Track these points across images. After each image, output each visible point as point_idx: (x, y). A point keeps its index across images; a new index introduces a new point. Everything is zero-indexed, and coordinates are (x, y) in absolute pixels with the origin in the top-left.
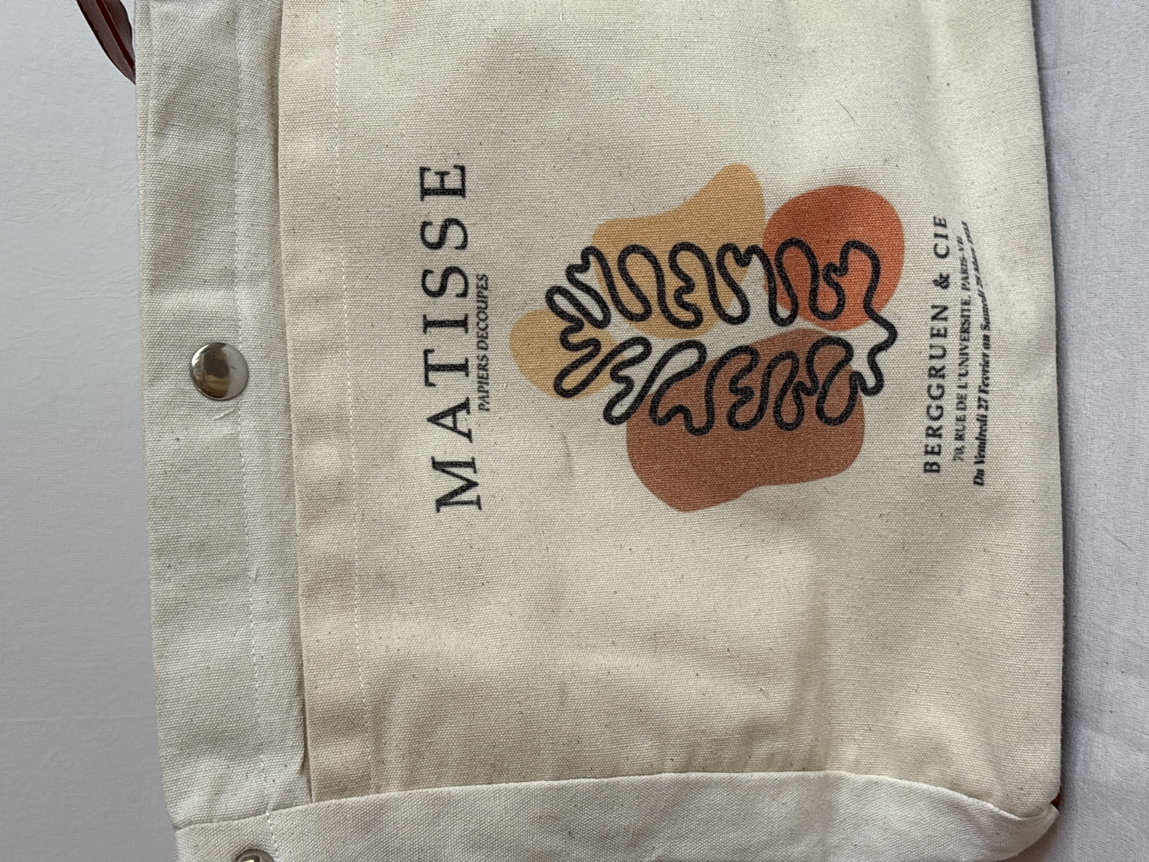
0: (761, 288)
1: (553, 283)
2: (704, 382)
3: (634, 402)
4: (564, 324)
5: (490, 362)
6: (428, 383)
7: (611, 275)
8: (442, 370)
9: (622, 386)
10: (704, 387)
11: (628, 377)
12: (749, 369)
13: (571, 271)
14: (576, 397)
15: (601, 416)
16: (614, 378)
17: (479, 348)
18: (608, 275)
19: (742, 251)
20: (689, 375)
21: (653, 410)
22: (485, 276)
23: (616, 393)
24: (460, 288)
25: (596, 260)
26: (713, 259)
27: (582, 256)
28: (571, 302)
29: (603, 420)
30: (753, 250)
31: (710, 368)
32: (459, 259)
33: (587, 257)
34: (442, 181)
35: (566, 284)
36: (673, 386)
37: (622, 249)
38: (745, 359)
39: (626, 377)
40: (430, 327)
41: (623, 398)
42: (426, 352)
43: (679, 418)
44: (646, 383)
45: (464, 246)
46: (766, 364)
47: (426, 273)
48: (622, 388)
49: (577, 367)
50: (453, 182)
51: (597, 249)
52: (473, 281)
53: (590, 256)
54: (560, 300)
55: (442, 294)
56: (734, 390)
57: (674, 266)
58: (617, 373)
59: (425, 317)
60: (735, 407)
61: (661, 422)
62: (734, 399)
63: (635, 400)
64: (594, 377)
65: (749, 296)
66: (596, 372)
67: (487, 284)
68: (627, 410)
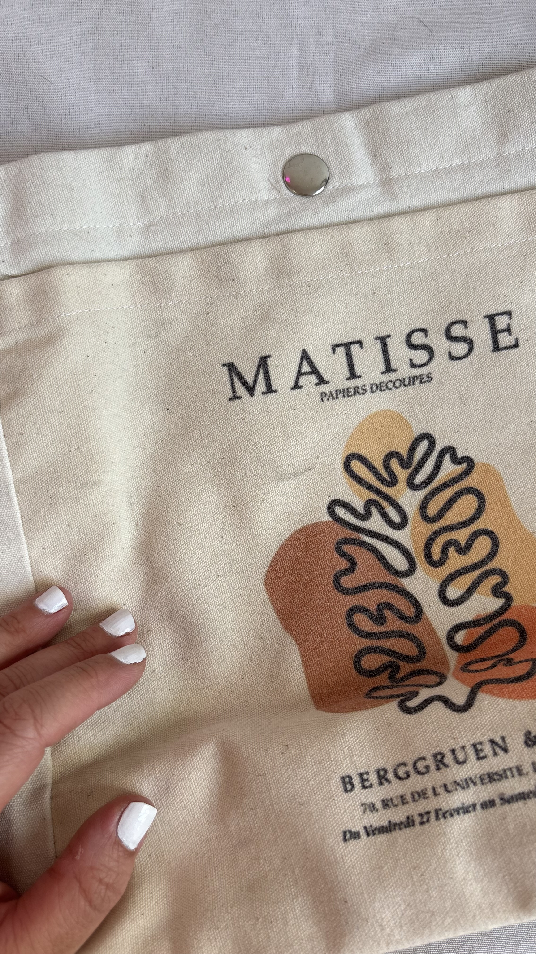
0: (477, 613)
1: (437, 437)
2: (381, 580)
3: (350, 523)
4: (404, 453)
5: (362, 396)
6: (334, 347)
7: (454, 484)
8: (347, 357)
9: (361, 510)
10: (376, 580)
11: (371, 515)
12: (402, 617)
13: (450, 450)
14: (346, 474)
15: (333, 498)
16: (368, 503)
17: (372, 385)
18: (453, 482)
19: (505, 589)
20: (385, 566)
21: (347, 541)
22: (431, 379)
23: (355, 507)
24: (417, 361)
25: (464, 469)
26: (491, 565)
27: (465, 457)
28: (424, 455)
29: (330, 500)
30: (508, 598)
31: (394, 583)
32: (441, 356)
33: (465, 462)
34: (503, 331)
35: (438, 447)
36: (372, 555)
37: (478, 489)
38: (410, 611)
39: (370, 513)
40: (381, 342)
41: (352, 514)
42: (360, 342)
43: (344, 564)
44: (369, 530)
45: (452, 358)
46: (410, 631)
47: (424, 331)
48: (360, 511)
49: (370, 470)
50: (504, 340)
51: (473, 468)
52: (424, 370)
53: (467, 464)
54: (424, 445)
55: (409, 348)
56: (381, 607)
57: (476, 535)
58: (372, 505)
59: (389, 336)
60: (365, 611)
61: (338, 550)
62: (373, 609)
63: (352, 524)
64: (365, 486)
65: (468, 603)
66: (370, 487)
67: (425, 382)
68: (342, 519)
